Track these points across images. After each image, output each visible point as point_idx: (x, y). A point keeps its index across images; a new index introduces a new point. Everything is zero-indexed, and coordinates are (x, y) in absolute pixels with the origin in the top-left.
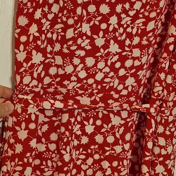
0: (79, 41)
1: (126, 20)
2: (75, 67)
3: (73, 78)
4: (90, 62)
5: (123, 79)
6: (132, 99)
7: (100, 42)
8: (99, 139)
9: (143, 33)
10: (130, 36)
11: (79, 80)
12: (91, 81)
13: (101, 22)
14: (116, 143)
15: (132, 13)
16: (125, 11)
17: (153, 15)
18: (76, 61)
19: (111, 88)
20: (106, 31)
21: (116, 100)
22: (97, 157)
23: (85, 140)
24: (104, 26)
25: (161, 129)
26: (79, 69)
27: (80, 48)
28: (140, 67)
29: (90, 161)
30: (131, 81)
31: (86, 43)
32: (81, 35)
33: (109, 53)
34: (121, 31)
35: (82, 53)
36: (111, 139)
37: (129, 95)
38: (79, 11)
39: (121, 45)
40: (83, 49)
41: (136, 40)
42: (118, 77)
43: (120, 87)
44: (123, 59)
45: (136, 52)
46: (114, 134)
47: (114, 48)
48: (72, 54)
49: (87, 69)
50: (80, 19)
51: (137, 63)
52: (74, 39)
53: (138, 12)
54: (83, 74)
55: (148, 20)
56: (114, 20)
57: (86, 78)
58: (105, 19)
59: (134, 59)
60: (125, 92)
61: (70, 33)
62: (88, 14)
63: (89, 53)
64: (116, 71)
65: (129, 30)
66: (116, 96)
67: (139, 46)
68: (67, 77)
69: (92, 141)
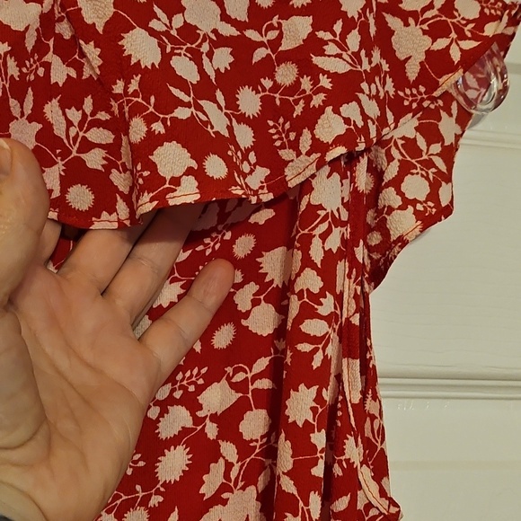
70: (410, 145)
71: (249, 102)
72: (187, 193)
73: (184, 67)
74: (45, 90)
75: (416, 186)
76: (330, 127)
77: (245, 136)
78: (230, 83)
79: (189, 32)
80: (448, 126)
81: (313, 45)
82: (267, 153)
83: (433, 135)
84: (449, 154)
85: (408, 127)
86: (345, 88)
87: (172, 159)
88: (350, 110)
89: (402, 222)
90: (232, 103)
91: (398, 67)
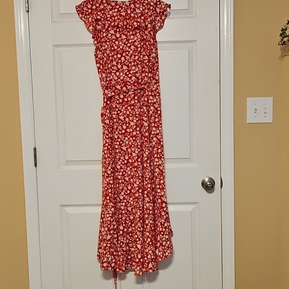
0: (113, 68)
1: (128, 58)
2: (113, 76)
3: (113, 80)
4: (118, 74)
5: (130, 78)
6: (136, 84)
7: (119, 66)
8: (126, 100)
9: (134, 61)
10: (130, 63)
11: (115, 80)
12: (119, 80)
13: (119, 60)
14: (131, 100)
15: (129, 55)
16: (127, 55)
17: (137, 54)
18: (113, 74)
19: (127, 81)
20: (121, 63)
21: (129, 85)
22: (126, 106)
23: (121, 101)
24: (120, 61)
25: (150, 93)
26: (114, 77)
27: (113, 70)
28: (137, 72)
29: (124, 108)
30: (133, 78)
31: (115, 68)
32: (113, 66)
33: (123, 70)
34: (127, 61)
35: (115, 71)
36: (129, 99)
37: (134, 83)
38: (111, 58)
39: (128, 66)
40: (115, 70)
41: (133, 64)
42: (129, 77)
43: (130, 81)
44: (129, 71)
45: (133, 68)
46: (130, 97)
47: (125, 68)
48: (111, 73)
49: (117, 76)
50: (112, 61)
51: (134, 71)
52: (111, 67)
53: (132, 54)
54: (116, 78)
55: (135, 56)
56: (123, 59)
57: (117, 79)
58: (120, 59)
59: (133, 70)
60: (132, 82)
61: (109, 66)
62: (114, 58)
63: (117, 71)
64: (128, 75)
65: (130, 61)
66: (129, 84)
67: (134, 65)
68: (111, 80)
69: (123, 101)
70: (159, 20)
71: (143, 18)
72: (136, 26)
73: (136, 16)
74: (126, 19)
75: (159, 24)
76: (149, 20)
77: (142, 21)
78: (140, 17)
79: (137, 13)
80: (163, 18)
81: (148, 12)
82: (144, 22)
83: (161, 18)
84: (164, 21)
85: (158, 18)
86: (150, 16)
87: (135, 23)
88: (151, 18)
89: (157, 28)
90: (141, 18)
91: (157, 12)
